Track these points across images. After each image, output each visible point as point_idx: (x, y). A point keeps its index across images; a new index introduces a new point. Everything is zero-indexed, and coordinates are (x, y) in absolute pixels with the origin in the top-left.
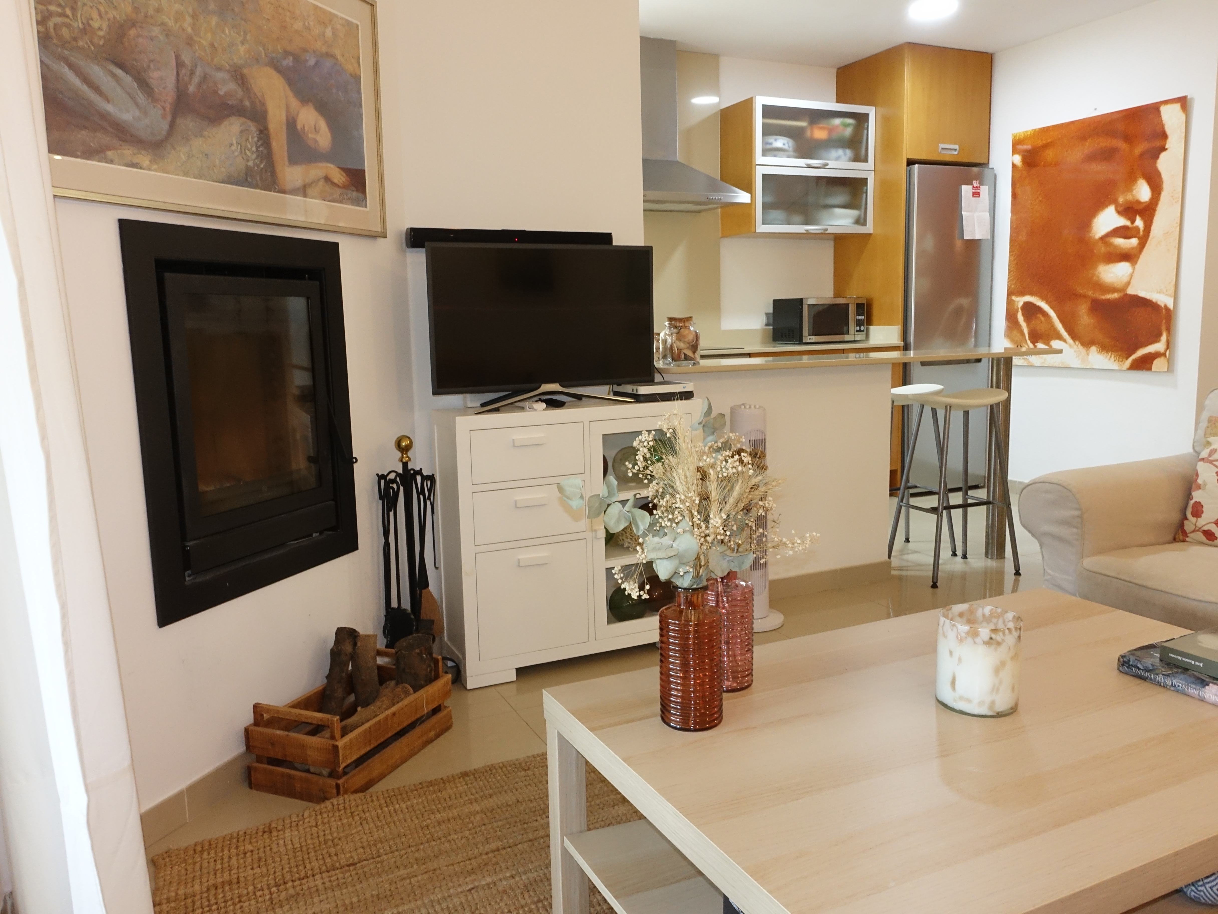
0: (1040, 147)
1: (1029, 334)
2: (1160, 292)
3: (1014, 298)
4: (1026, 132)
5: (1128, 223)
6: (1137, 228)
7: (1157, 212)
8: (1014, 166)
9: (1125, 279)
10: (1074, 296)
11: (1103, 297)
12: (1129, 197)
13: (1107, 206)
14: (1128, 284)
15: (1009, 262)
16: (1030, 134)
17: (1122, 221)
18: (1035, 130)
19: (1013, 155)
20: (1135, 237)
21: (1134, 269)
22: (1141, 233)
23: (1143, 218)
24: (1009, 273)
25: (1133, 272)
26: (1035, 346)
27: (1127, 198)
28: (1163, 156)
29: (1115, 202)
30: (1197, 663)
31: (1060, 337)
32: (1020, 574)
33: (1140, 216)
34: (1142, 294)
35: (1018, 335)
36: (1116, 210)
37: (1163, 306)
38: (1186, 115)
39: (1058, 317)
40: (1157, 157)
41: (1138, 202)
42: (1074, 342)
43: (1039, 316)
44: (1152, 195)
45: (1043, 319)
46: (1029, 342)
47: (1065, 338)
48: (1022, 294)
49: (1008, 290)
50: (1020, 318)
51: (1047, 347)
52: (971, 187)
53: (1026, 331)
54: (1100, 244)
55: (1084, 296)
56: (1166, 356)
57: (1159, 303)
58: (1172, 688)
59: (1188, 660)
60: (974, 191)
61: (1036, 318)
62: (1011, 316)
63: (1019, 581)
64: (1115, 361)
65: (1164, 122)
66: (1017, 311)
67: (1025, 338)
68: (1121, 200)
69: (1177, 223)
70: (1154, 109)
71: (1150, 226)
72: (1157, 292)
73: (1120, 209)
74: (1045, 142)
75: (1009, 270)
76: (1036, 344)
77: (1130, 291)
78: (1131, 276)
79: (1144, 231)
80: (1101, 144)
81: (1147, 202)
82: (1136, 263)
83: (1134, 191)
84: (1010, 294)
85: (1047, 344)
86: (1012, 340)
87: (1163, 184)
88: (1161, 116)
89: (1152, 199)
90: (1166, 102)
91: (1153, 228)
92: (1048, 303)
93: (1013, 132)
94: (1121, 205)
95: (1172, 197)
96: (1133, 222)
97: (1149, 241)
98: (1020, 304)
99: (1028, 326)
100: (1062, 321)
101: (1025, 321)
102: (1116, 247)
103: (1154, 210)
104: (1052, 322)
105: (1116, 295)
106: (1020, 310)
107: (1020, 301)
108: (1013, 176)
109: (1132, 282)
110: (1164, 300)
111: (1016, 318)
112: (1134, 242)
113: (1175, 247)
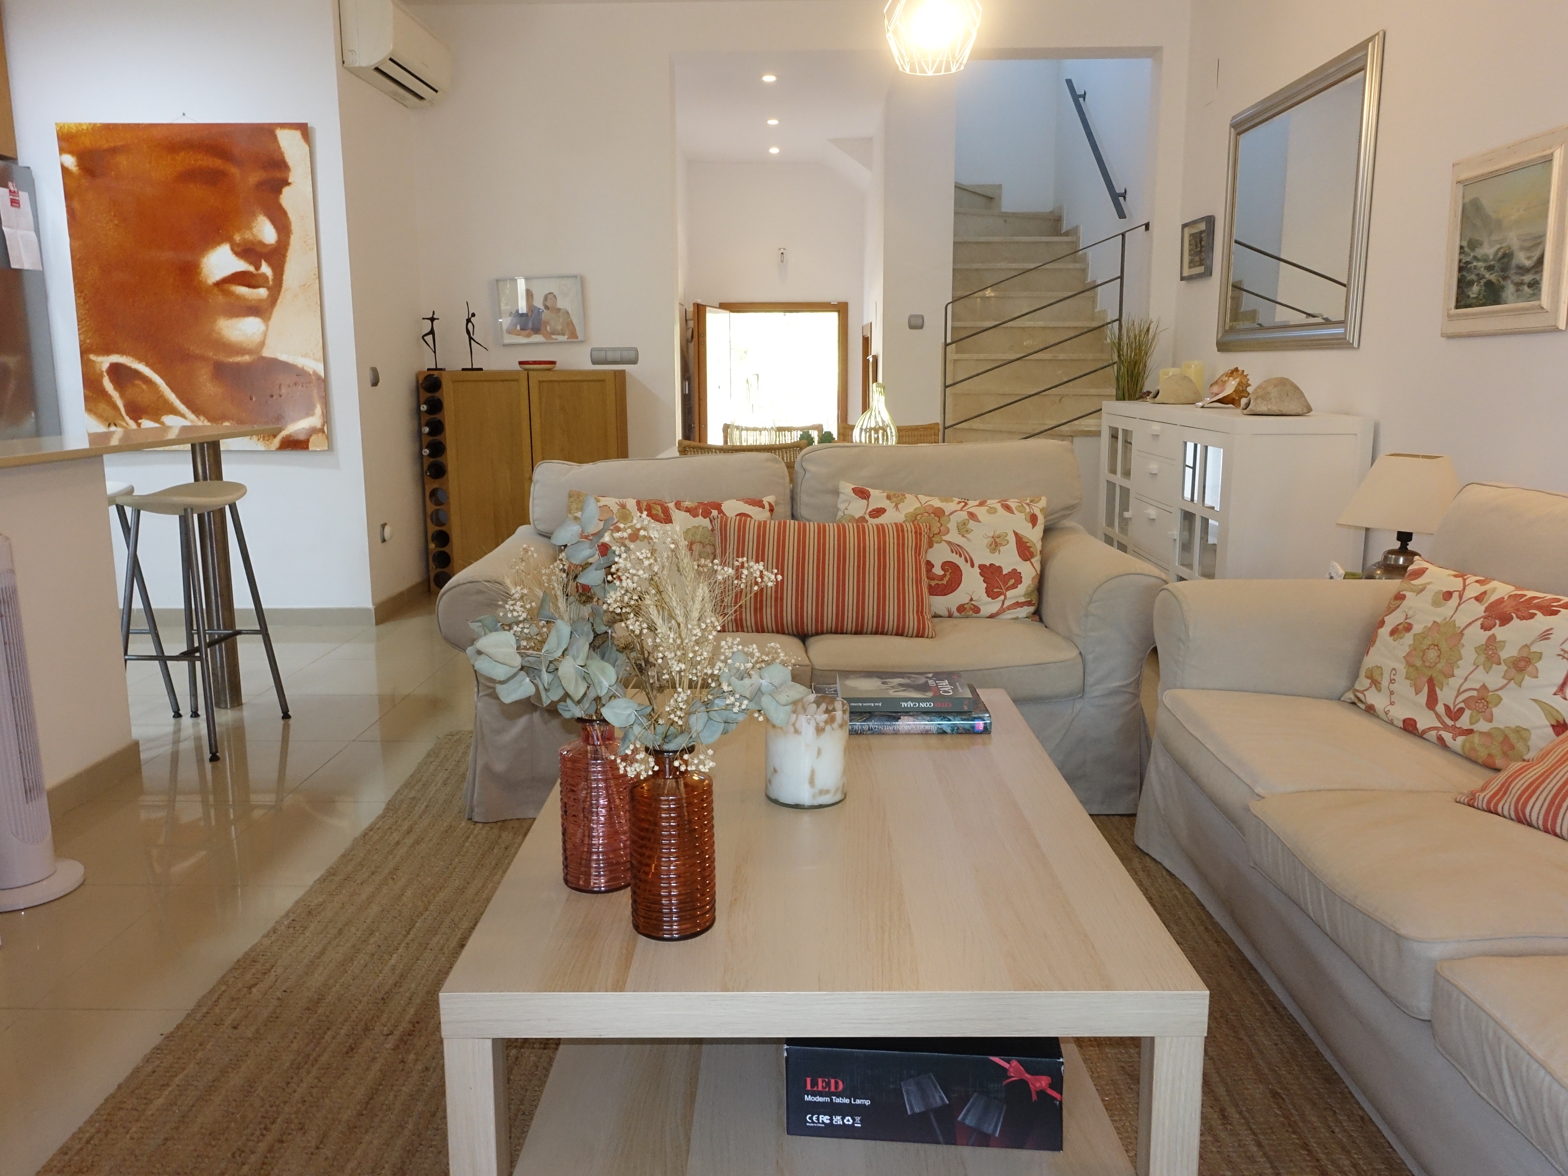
0: (105, 151)
1: (125, 406)
2: (305, 355)
3: (92, 357)
4: (80, 124)
5: (251, 269)
6: (264, 276)
7: (288, 259)
8: (65, 170)
9: (258, 339)
10: (186, 357)
11: (231, 360)
12: (248, 236)
13: (219, 243)
14: (262, 344)
15: (77, 307)
16: (87, 129)
17: (241, 266)
18: (95, 124)
19: (60, 154)
20: (263, 287)
21: (267, 326)
22: (271, 283)
23: (270, 264)
24: (78, 322)
25: (267, 330)
26: (139, 425)
27: (246, 237)
28: (286, 190)
29: (229, 239)
30: (876, 704)
31: (174, 411)
32: (289, 717)
33: (265, 261)
34: (283, 357)
35: (108, 408)
36: (232, 250)
37: (311, 373)
38: (309, 146)
39: (168, 384)
40: (279, 192)
41: (261, 243)
42: (197, 417)
43: (137, 382)
44: (279, 236)
45: (144, 387)
46: (127, 418)
47: (182, 412)
48: (108, 352)
49: (81, 346)
50: (108, 385)
51: (157, 425)
52: (6, 191)
53: (120, 404)
54: (216, 290)
55: (202, 358)
56: (324, 432)
57: (306, 368)
58: (869, 732)
59: (868, 704)
60: (11, 197)
61: (134, 385)
62: (91, 383)
63: (289, 725)
64: (259, 440)
65: (282, 149)
66: (102, 376)
67: (120, 413)
68: (237, 238)
69: (315, 274)
70: (268, 131)
71: (282, 275)
72: (302, 356)
73: (239, 250)
74: (112, 145)
75: (78, 317)
76: (140, 421)
77: (267, 353)
78: (265, 335)
79: (273, 280)
80: (200, 162)
81: (272, 245)
82: (269, 318)
83: (254, 229)
84: (85, 351)
85: (157, 420)
86: (100, 416)
87: (290, 225)
88: (278, 142)
89: (279, 241)
90: (283, 126)
91: (285, 277)
92: (147, 365)
93: (59, 121)
94: (239, 245)
95: (305, 242)
96: (258, 268)
97: (282, 293)
98: (105, 366)
99: (122, 396)
100: (173, 389)
101: (115, 389)
102: (238, 297)
103: (284, 256)
104: (160, 391)
105: (247, 358)
106: (105, 374)
107: (104, 362)
108: (64, 184)
109: (267, 342)
110: (313, 365)
111: (101, 384)
112: (263, 292)
113: (317, 303)
